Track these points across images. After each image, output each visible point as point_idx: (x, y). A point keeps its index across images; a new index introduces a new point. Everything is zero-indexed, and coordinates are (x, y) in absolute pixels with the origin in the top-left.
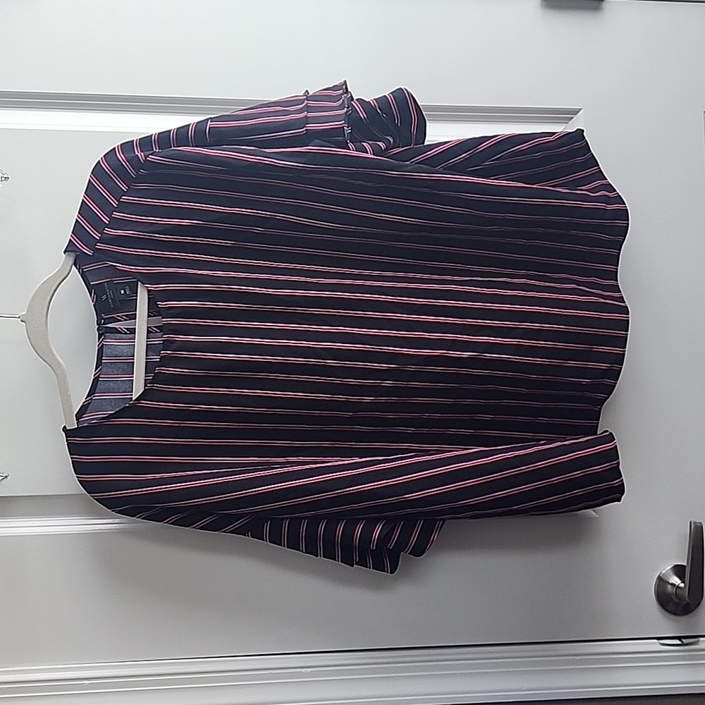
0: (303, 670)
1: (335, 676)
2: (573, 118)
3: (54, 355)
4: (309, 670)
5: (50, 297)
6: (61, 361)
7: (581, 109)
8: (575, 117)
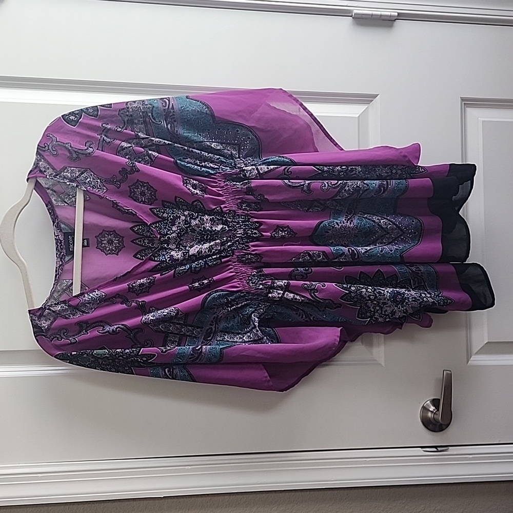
0: (186, 467)
1: (207, 471)
2: (372, 100)
3: (19, 257)
4: (190, 467)
5: (16, 218)
6: (24, 261)
7: (378, 95)
8: (375, 100)
